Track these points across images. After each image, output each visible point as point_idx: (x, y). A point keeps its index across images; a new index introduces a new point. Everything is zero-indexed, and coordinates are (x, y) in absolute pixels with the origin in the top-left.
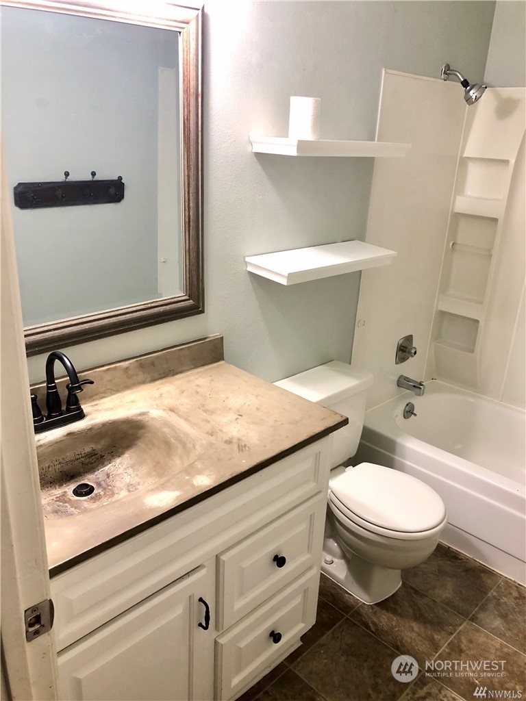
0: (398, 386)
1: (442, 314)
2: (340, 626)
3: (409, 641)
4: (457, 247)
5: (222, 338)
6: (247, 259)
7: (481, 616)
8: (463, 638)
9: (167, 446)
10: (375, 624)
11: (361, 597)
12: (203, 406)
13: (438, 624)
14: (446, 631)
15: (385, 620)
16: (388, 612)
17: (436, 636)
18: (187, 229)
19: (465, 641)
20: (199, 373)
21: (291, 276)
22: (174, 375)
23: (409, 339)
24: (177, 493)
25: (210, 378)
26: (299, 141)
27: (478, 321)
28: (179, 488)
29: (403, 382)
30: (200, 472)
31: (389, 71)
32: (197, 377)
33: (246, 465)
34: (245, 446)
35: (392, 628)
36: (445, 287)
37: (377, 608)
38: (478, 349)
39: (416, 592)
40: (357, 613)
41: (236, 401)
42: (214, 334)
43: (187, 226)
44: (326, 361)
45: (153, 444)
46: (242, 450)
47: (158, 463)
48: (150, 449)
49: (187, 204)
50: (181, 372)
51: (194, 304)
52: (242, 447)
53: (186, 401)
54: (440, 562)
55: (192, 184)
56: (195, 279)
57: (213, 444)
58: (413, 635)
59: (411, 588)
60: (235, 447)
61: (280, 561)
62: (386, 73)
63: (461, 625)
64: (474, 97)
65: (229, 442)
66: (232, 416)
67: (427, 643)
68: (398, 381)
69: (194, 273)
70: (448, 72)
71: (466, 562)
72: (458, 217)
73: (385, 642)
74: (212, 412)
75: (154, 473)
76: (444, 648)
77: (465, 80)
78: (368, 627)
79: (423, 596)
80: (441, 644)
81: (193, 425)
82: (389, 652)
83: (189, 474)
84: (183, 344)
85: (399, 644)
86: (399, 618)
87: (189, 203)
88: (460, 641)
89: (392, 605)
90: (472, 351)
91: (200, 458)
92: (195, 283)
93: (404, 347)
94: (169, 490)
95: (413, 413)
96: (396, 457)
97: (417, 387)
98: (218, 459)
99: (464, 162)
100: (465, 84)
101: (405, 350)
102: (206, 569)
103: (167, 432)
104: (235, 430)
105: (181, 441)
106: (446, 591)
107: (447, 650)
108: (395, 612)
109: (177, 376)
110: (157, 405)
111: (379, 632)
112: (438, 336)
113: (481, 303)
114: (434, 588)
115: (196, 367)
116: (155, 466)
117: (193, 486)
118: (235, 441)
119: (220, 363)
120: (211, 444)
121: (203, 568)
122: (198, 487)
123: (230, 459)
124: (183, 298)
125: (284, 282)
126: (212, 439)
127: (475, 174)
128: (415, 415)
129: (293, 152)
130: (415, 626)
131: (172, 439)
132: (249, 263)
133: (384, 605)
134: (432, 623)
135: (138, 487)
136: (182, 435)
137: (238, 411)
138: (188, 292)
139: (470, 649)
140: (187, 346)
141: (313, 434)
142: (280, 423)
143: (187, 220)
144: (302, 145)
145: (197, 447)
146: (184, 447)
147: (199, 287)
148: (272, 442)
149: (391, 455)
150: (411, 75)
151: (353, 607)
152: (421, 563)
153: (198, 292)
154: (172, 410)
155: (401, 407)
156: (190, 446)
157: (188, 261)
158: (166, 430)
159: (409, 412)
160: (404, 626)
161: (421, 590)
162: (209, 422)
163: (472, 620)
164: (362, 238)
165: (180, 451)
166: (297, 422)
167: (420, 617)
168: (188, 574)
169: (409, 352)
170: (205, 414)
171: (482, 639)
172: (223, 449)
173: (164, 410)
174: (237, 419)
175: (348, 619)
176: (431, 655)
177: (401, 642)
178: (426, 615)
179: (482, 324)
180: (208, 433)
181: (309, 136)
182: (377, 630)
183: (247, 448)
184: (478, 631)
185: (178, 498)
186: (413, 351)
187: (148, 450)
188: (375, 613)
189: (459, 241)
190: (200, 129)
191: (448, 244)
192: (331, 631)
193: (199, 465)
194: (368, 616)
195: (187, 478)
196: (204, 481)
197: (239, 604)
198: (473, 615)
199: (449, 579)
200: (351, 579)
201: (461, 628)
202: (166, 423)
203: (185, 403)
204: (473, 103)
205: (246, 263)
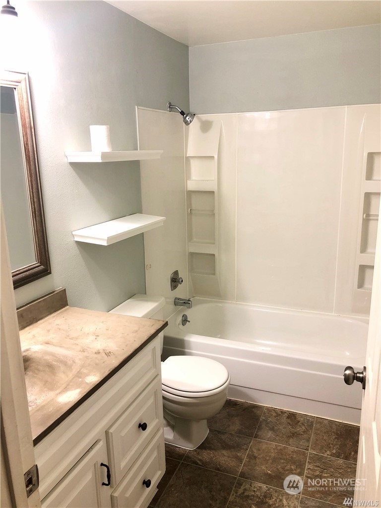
0: (175, 305)
1: (192, 255)
2: (179, 469)
3: (224, 463)
4: (193, 212)
5: (65, 290)
6: (74, 233)
7: (260, 433)
8: (253, 449)
9: (51, 368)
10: (200, 460)
11: (186, 446)
12: (68, 336)
13: (237, 447)
14: (243, 449)
15: (206, 455)
16: (206, 450)
17: (238, 454)
18: (34, 217)
19: (255, 451)
20: (54, 317)
21: (109, 239)
22: (37, 321)
23: (176, 273)
24: (78, 391)
25: (64, 318)
26: (102, 153)
27: (214, 255)
28: (78, 387)
29: (177, 302)
30: (88, 375)
31: (140, 107)
32: (54, 319)
33: (116, 363)
34: (110, 352)
35: (212, 458)
36: (190, 238)
37: (198, 450)
38: (217, 272)
39: (219, 432)
40: (188, 458)
41: (90, 328)
42: (59, 288)
43: (34, 215)
44: (131, 296)
45: (38, 370)
46: (109, 355)
47: (46, 382)
48: (36, 374)
49: (32, 200)
50: (41, 319)
51: (44, 269)
52: (108, 354)
53: (54, 336)
54: (227, 410)
55: (34, 186)
56: (43, 250)
57: (88, 356)
58: (225, 458)
59: (216, 431)
60: (104, 354)
61: (143, 427)
62: (138, 108)
63: (250, 443)
64: (189, 121)
65: (98, 353)
66: (92, 338)
67: (234, 460)
68: (175, 301)
69: (42, 246)
70: (171, 107)
71: (242, 405)
72: (190, 193)
73: (210, 468)
74: (77, 338)
75: (46, 389)
76: (245, 459)
77: (182, 111)
78: (197, 464)
79: (224, 433)
80: (243, 458)
81: (67, 349)
82: (214, 474)
83: (80, 377)
84: (39, 299)
85: (219, 466)
86: (214, 451)
87: (34, 200)
88: (252, 451)
89: (208, 445)
90: (214, 274)
91: (83, 366)
92: (43, 253)
93: (174, 279)
94: (72, 390)
95: (187, 321)
96: (186, 350)
97: (187, 303)
98: (96, 364)
99: (188, 159)
100: (182, 113)
101: (175, 281)
102: (102, 441)
103: (49, 358)
104: (99, 345)
105: (62, 362)
106: (236, 425)
107: (247, 460)
108: (210, 449)
109: (39, 322)
110: (35, 342)
111: (205, 464)
112: (191, 269)
113: (214, 244)
114: (229, 426)
115: (51, 313)
116: (45, 384)
117: (87, 383)
118: (101, 351)
119: (66, 308)
120: (87, 357)
121: (99, 442)
122: (90, 383)
123: (104, 362)
124: (37, 265)
125: (105, 243)
126: (85, 354)
127: (195, 166)
128: (189, 321)
129: (99, 160)
130: (225, 452)
131: (54, 362)
132: (76, 235)
133: (203, 447)
134: (234, 447)
135: (37, 401)
136: (61, 357)
137: (94, 333)
138: (39, 260)
139: (259, 455)
140: (42, 299)
141: (150, 335)
142: (126, 334)
143: (33, 211)
144: (104, 155)
145: (77, 361)
146: (65, 365)
147: (46, 256)
148: (126, 346)
149: (183, 350)
150: (151, 109)
151: (183, 455)
152: (216, 414)
153: (46, 259)
154: (47, 343)
155: (180, 319)
156: (70, 363)
157: (37, 238)
158: (48, 357)
159: (185, 321)
160: (218, 455)
161: (222, 430)
162: (77, 344)
163: (255, 437)
164: (140, 212)
165: (62, 368)
166: (137, 331)
167: (226, 446)
168: (91, 448)
169: (179, 282)
170: (72, 341)
171: (264, 446)
172: (96, 358)
173: (41, 344)
174: (96, 338)
175: (182, 463)
176: (239, 466)
177: (220, 465)
178: (229, 443)
179: (217, 255)
180: (80, 351)
181: (107, 149)
182: (203, 463)
183: (112, 354)
184: (260, 442)
185: (80, 393)
186: (181, 280)
187: (35, 375)
188: (198, 454)
189: (193, 207)
190: (35, 150)
191: (188, 211)
192: (174, 475)
193: (85, 371)
194: (195, 457)
195: (80, 380)
196: (93, 379)
197: (123, 464)
198: (256, 434)
199: (236, 418)
200: (178, 437)
201: (251, 444)
202: (46, 353)
203: (53, 337)
204: (189, 124)
205: (73, 236)
